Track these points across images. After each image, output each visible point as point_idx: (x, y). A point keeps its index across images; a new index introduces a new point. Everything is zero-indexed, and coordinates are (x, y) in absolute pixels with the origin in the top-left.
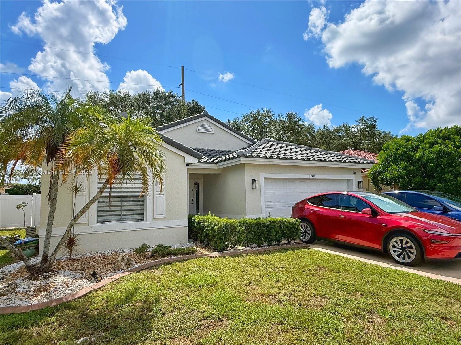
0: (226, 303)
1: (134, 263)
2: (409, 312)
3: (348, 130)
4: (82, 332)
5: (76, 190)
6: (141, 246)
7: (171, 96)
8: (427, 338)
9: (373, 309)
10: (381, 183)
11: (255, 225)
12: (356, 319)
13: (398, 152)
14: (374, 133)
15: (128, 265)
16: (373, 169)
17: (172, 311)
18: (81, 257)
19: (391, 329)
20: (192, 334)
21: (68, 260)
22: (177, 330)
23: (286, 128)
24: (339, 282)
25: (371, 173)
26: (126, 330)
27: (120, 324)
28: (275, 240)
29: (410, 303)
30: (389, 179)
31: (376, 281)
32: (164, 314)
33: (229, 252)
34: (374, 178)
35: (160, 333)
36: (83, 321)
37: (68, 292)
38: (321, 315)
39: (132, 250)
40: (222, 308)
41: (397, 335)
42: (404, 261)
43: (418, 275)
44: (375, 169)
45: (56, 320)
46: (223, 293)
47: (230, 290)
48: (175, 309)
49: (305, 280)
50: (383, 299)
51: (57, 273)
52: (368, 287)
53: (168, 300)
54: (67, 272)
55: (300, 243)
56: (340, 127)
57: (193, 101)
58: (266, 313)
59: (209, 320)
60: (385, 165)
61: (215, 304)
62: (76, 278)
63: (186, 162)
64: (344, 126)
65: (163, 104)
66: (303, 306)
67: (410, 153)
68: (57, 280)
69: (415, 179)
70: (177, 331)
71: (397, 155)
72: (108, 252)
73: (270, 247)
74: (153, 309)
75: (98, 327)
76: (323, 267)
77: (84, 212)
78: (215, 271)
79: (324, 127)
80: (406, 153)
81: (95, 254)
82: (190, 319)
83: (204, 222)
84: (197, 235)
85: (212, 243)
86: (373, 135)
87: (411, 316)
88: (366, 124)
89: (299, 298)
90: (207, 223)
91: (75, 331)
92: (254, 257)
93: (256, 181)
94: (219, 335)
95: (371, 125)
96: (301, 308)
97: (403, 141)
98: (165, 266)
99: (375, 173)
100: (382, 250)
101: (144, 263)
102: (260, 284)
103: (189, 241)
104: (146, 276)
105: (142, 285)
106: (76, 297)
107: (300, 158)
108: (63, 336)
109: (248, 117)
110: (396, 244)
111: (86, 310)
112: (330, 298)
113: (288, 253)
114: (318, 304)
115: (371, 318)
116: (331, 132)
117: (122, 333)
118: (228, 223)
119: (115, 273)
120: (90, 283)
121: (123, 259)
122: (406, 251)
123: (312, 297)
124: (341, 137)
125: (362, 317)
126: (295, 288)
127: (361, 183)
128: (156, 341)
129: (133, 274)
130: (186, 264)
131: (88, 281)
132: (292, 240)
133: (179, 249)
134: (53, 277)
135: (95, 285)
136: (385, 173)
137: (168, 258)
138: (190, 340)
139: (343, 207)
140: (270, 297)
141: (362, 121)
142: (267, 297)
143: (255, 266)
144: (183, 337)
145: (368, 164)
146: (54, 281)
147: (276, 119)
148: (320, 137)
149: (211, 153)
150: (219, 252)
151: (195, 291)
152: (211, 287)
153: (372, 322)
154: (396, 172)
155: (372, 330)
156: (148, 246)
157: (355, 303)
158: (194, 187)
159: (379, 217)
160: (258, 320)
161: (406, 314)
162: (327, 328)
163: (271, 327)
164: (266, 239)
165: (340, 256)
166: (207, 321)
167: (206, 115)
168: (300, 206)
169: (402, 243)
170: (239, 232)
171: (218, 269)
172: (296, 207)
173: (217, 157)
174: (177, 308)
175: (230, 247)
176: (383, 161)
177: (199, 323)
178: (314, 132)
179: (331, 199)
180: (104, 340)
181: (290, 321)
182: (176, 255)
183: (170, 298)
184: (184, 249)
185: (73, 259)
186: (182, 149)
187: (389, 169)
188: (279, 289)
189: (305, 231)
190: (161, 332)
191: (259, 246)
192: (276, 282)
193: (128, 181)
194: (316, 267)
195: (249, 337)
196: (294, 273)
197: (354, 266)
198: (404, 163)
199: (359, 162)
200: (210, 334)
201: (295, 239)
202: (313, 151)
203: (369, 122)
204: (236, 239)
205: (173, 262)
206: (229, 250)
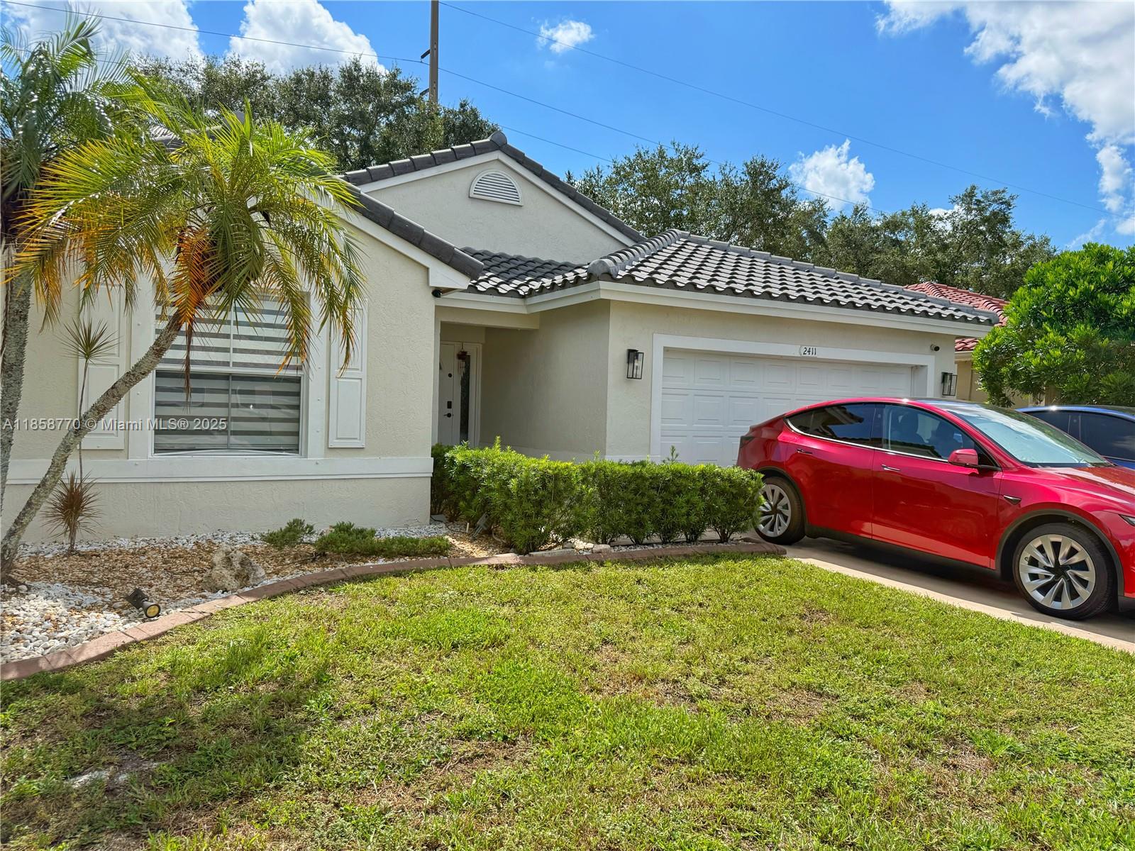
0: (528, 696)
1: (261, 572)
2: (1064, 743)
3: (924, 226)
4: (88, 755)
5: (89, 346)
6: (284, 526)
7: (395, 85)
8: (1113, 817)
9: (960, 731)
10: (1012, 386)
11: (630, 482)
12: (908, 757)
13: (1071, 293)
14: (1000, 238)
15: (243, 577)
16: (991, 342)
17: (365, 712)
18: (104, 550)
19: (1010, 787)
20: (419, 779)
21: (65, 556)
22: (376, 764)
23: (741, 210)
24: (866, 652)
25: (984, 353)
26: (222, 759)
27: (204, 739)
28: (684, 528)
29: (1069, 720)
30: (1035, 374)
31: (974, 655)
32: (340, 718)
33: (547, 555)
34: (990, 367)
35: (324, 770)
36: (95, 728)
37: (57, 643)
38: (808, 740)
39: (257, 536)
40: (515, 709)
41: (1026, 805)
42: (1057, 606)
43: (1095, 644)
44: (997, 341)
45: (15, 719)
46: (522, 666)
47: (543, 661)
48: (375, 706)
49: (765, 643)
50: (991, 705)
51: (24, 588)
52: (950, 672)
53: (356, 679)
54: (58, 588)
55: (757, 542)
56: (904, 214)
57: (462, 106)
58: (647, 729)
59: (473, 741)
60: (1028, 331)
61: (497, 696)
62: (84, 605)
63: (431, 285)
64: (914, 213)
65: (370, 107)
66: (757, 715)
67: (1106, 297)
68: (24, 610)
69: (1110, 376)
70: (376, 767)
71: (1067, 301)
72: (185, 541)
73: (670, 546)
74: (309, 704)
75: (139, 747)
76: (822, 611)
77: (105, 408)
78: (503, 605)
79: (856, 211)
80: (1092, 296)
81: (145, 544)
82: (418, 737)
83: (478, 465)
84: (456, 504)
85: (501, 529)
86: (998, 246)
87: (1069, 755)
88: (981, 210)
89: (747, 693)
90: (487, 470)
91: (67, 754)
92: (622, 571)
93: (640, 356)
94: (502, 783)
95: (994, 214)
96: (750, 720)
97: (1088, 260)
98: (356, 586)
99: (996, 353)
100: (998, 572)
101: (292, 574)
102: (631, 645)
103: (433, 521)
104: (294, 612)
105: (282, 635)
106: (81, 658)
107: (776, 292)
108: (30, 765)
109: (628, 169)
110: (1039, 556)
111: (105, 696)
112: (838, 697)
113: (721, 565)
114: (802, 711)
115: (955, 756)
116: (874, 230)
117: (211, 767)
118: (550, 471)
119: (203, 600)
120: (124, 624)
121: (228, 561)
122: (1066, 577)
123: (785, 691)
124: (903, 247)
125: (927, 751)
126: (737, 664)
127: (951, 379)
128: (310, 792)
129: (257, 605)
130: (417, 582)
131: (118, 616)
132: (733, 531)
133: (401, 541)
134: (13, 598)
135: (140, 630)
136: (1026, 354)
137: (367, 564)
138: (413, 795)
139: (895, 444)
140: (660, 686)
141: (968, 198)
142: (651, 683)
143: (622, 597)
144: (392, 785)
145: (979, 323)
146: (16, 612)
147: (711, 179)
148: (840, 241)
149: (509, 266)
150: (519, 553)
151: (440, 659)
152: (487, 648)
153: (955, 766)
154: (1058, 353)
155: (955, 789)
156: (308, 526)
157: (910, 713)
158: (454, 365)
159: (998, 476)
160: (622, 747)
161: (1055, 750)
162: (823, 776)
163: (659, 769)
164: (657, 523)
165: (873, 584)
166: (468, 743)
167: (500, 145)
168: (766, 434)
169: (1057, 553)
170: (579, 499)
171: (511, 601)
172: (753, 438)
173: (528, 278)
174: (382, 704)
175: (553, 541)
176: (1022, 317)
177: (443, 747)
178: (824, 225)
179: (860, 420)
180: (153, 784)
181: (717, 755)
182: (390, 555)
183: (361, 674)
184: (417, 541)
185: (78, 553)
186: (420, 242)
187: (1039, 342)
188: (690, 663)
189: (774, 508)
190: (328, 768)
191: (638, 543)
192: (680, 643)
193: (242, 317)
194: (801, 609)
195: (591, 794)
196: (735, 623)
197: (912, 613)
198: (1086, 327)
199: (952, 317)
200: (474, 781)
201: (743, 530)
202: (817, 276)
203: (990, 205)
204: (573, 518)
205: (381, 575)
206: (550, 549)
